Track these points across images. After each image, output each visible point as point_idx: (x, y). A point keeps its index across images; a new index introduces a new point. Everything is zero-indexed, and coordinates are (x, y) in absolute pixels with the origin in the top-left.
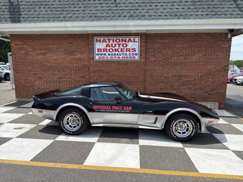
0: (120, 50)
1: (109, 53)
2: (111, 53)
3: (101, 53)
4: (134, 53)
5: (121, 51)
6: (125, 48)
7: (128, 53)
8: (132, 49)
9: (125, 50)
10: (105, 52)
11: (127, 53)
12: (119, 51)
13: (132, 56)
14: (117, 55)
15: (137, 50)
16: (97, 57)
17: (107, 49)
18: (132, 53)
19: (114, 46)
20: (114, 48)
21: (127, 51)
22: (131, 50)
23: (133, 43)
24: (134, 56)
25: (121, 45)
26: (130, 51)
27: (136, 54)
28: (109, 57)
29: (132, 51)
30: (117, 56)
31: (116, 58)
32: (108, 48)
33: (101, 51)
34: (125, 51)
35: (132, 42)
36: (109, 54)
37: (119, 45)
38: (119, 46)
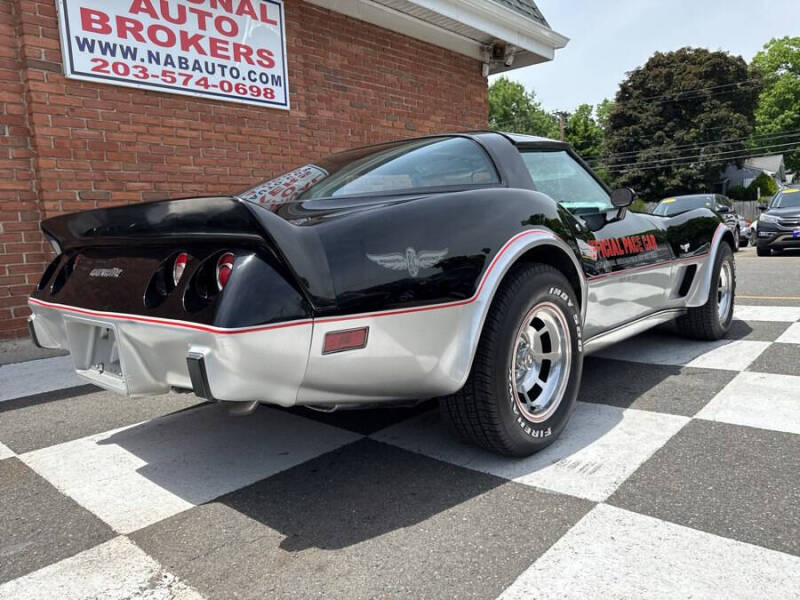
0: (205, 44)
1: (155, 48)
2: (163, 52)
3: (104, 38)
4: (269, 72)
5: (214, 54)
6: (231, 40)
7: (243, 67)
8: (260, 52)
9: (230, 47)
10: (130, 41)
11: (237, 65)
12: (201, 51)
13: (258, 83)
14: (197, 66)
15: (277, 59)
16: (82, 63)
17: (139, 26)
18: (259, 69)
19: (174, 13)
20: (176, 29)
21: (237, 59)
22: (255, 57)
23: (260, 23)
24: (269, 85)
25: (210, 22)
26: (250, 62)
27: (276, 81)
28: (154, 69)
29: (260, 63)
30: (197, 75)
31: (191, 85)
32: (145, 20)
33: (107, 30)
34: (231, 53)
35: (254, 17)
36: (153, 57)
37: (202, 16)
38: (202, 26)
